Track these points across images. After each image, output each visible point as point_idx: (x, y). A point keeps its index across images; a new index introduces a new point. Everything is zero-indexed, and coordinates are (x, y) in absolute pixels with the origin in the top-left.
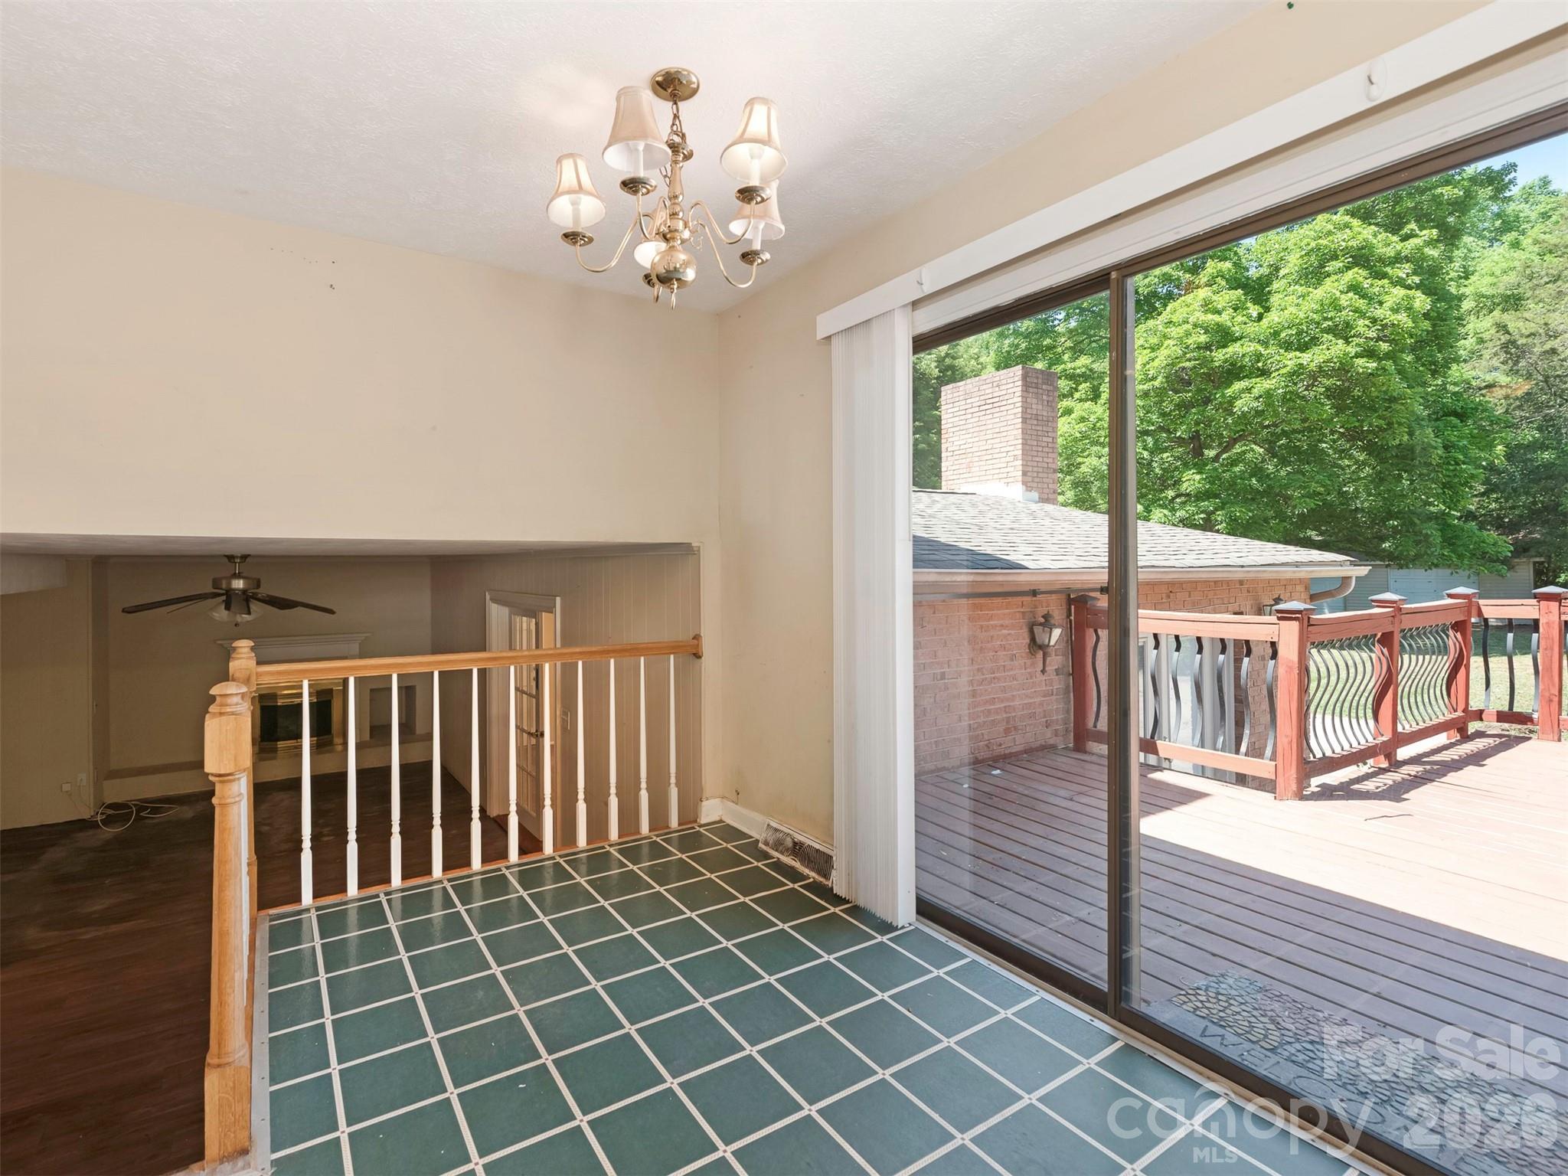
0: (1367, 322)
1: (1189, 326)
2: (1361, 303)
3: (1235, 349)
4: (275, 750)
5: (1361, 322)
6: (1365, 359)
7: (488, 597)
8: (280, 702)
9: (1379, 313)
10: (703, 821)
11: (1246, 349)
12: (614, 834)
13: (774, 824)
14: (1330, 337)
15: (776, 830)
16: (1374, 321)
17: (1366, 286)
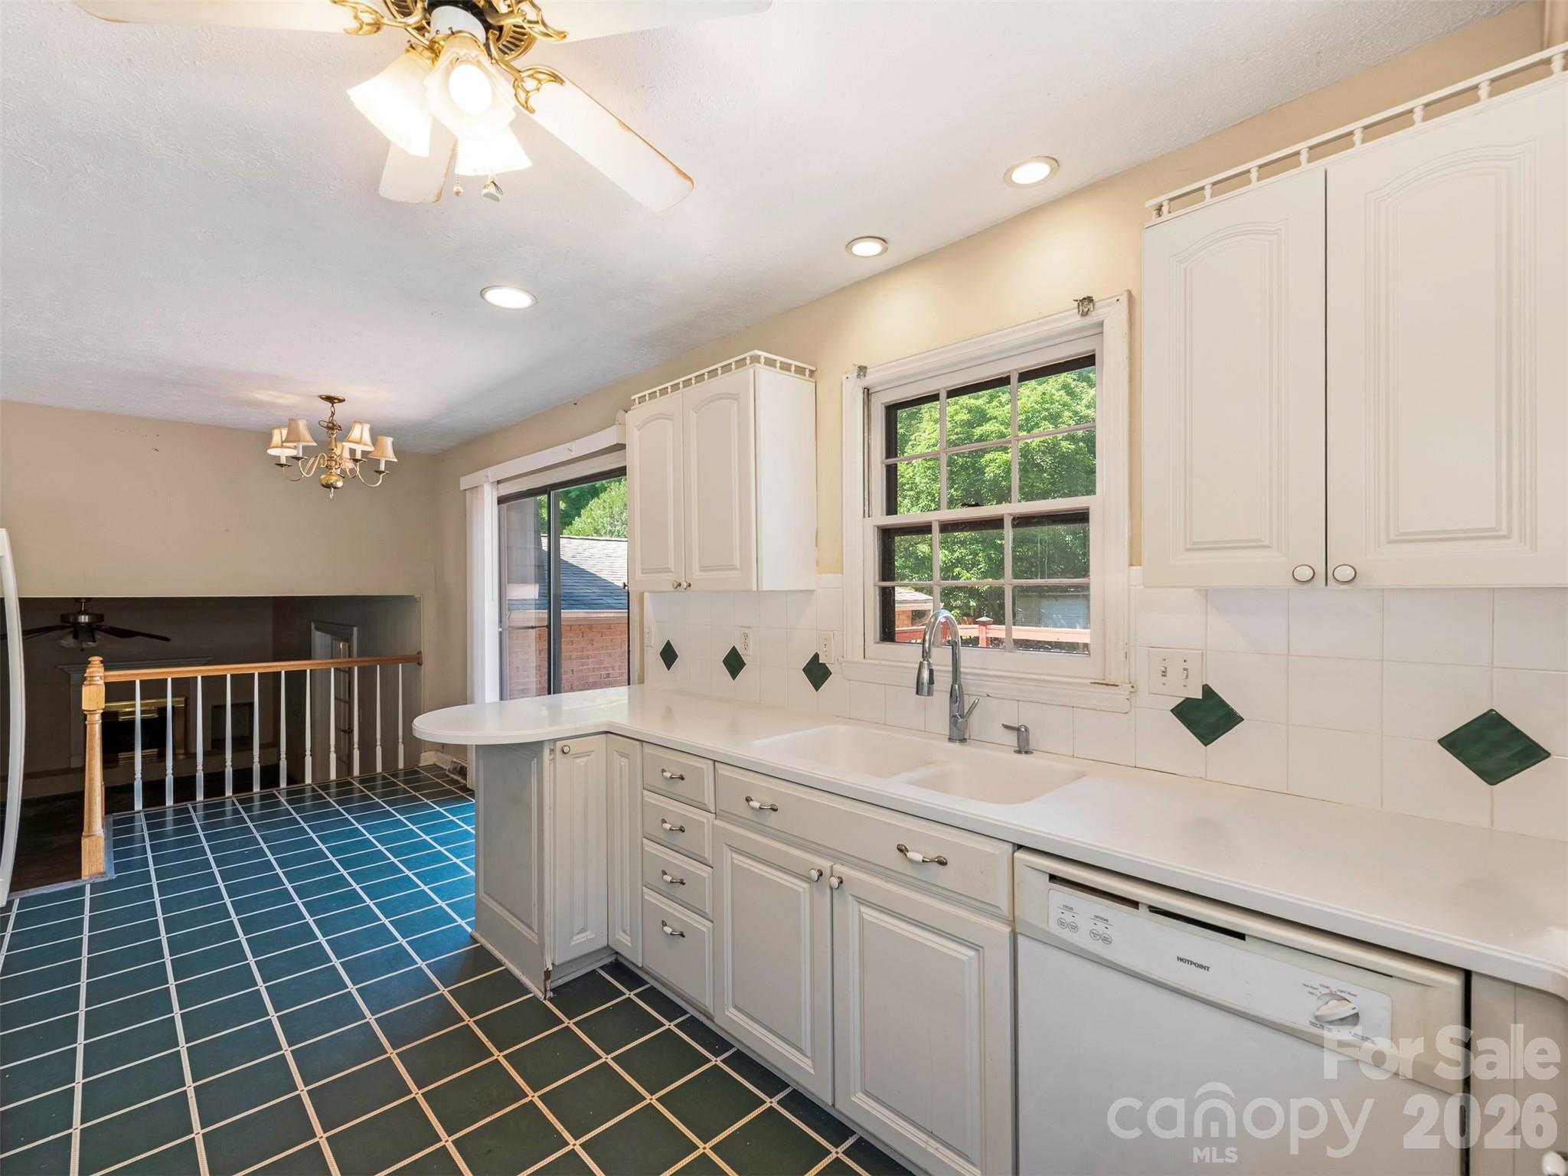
0: (1070, 414)
1: (957, 407)
2: (1067, 399)
3: (989, 427)
4: (117, 761)
5: (1067, 413)
6: (1068, 442)
7: (313, 626)
8: (121, 718)
9: (1078, 408)
10: (421, 765)
11: (992, 428)
12: (356, 772)
13: (455, 760)
14: (1047, 423)
15: (455, 762)
16: (1076, 413)
17: (1073, 386)
